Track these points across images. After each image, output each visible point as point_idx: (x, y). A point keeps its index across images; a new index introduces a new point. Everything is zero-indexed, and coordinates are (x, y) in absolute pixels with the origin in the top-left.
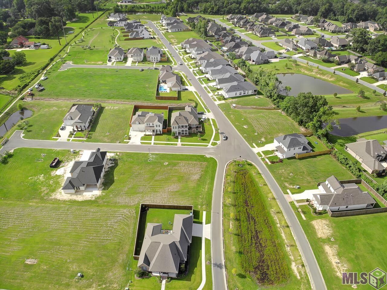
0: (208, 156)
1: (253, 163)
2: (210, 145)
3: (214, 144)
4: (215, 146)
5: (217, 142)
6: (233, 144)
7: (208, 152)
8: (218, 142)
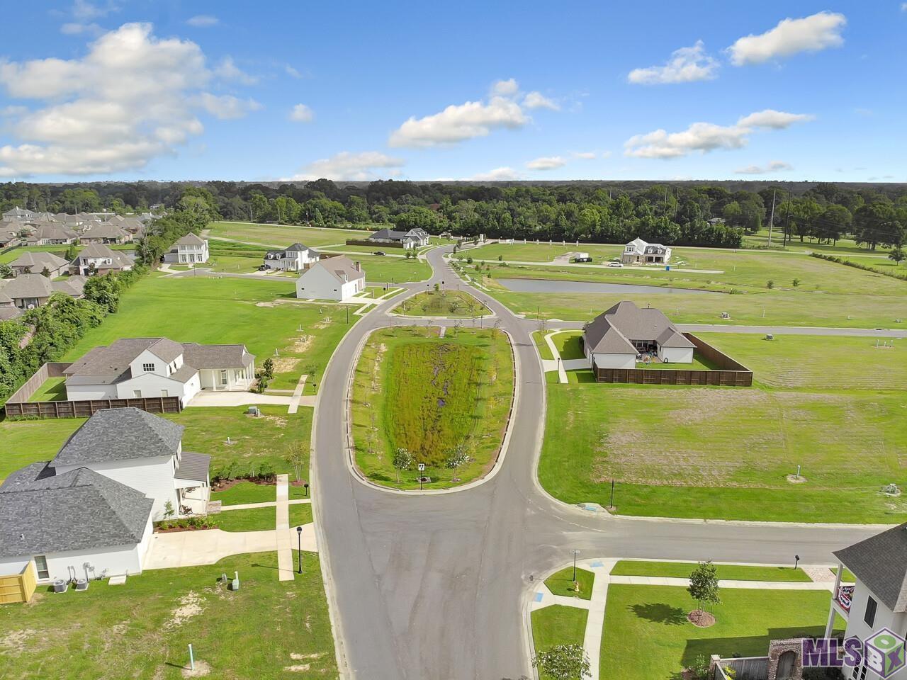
0: (594, 510)
1: (365, 482)
2: (603, 573)
3: (578, 582)
4: (561, 566)
5: (550, 599)
6: (435, 579)
7: (600, 532)
8: (540, 597)
